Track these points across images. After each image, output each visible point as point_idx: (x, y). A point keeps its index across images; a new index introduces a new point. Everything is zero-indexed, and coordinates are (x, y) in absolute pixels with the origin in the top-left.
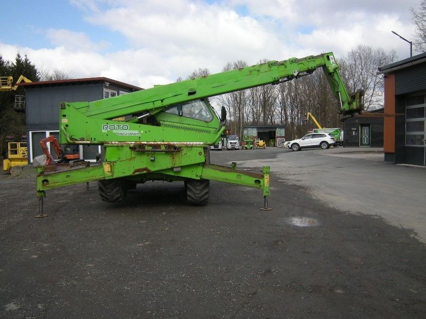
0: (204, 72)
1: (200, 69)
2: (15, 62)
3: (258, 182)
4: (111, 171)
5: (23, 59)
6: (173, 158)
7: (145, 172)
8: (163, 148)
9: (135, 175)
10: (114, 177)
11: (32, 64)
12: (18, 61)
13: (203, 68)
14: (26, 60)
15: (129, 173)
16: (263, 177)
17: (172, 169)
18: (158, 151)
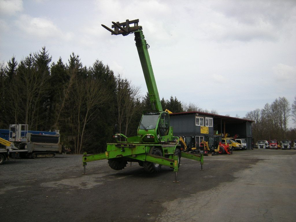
0: (282, 99)
1: (280, 98)
2: (170, 101)
3: (171, 164)
4: (108, 156)
5: (174, 99)
6: (132, 151)
7: (121, 156)
8: (128, 146)
9: (117, 158)
10: (109, 158)
11: (179, 101)
12: (172, 100)
13: (282, 97)
14: (176, 99)
15: (115, 157)
16: (174, 161)
17: (132, 155)
18: (126, 147)
